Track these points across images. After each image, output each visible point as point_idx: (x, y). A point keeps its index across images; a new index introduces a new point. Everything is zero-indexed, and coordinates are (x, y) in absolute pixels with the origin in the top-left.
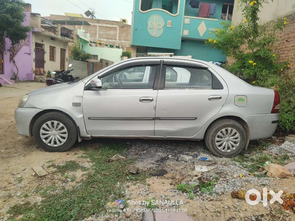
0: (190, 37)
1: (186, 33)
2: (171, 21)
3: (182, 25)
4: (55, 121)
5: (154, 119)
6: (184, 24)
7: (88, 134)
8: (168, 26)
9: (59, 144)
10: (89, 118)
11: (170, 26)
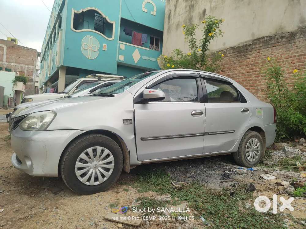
0: (125, 62)
1: (122, 58)
2: (106, 45)
3: (118, 51)
4: (98, 147)
5: (205, 134)
6: (119, 49)
7: (138, 160)
8: (103, 49)
9: (101, 180)
10: (142, 139)
11: (106, 50)
